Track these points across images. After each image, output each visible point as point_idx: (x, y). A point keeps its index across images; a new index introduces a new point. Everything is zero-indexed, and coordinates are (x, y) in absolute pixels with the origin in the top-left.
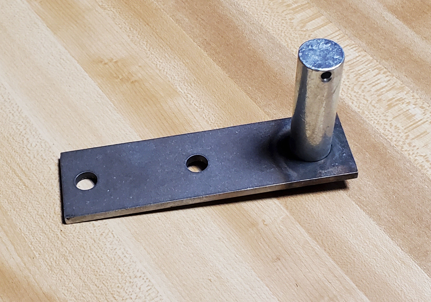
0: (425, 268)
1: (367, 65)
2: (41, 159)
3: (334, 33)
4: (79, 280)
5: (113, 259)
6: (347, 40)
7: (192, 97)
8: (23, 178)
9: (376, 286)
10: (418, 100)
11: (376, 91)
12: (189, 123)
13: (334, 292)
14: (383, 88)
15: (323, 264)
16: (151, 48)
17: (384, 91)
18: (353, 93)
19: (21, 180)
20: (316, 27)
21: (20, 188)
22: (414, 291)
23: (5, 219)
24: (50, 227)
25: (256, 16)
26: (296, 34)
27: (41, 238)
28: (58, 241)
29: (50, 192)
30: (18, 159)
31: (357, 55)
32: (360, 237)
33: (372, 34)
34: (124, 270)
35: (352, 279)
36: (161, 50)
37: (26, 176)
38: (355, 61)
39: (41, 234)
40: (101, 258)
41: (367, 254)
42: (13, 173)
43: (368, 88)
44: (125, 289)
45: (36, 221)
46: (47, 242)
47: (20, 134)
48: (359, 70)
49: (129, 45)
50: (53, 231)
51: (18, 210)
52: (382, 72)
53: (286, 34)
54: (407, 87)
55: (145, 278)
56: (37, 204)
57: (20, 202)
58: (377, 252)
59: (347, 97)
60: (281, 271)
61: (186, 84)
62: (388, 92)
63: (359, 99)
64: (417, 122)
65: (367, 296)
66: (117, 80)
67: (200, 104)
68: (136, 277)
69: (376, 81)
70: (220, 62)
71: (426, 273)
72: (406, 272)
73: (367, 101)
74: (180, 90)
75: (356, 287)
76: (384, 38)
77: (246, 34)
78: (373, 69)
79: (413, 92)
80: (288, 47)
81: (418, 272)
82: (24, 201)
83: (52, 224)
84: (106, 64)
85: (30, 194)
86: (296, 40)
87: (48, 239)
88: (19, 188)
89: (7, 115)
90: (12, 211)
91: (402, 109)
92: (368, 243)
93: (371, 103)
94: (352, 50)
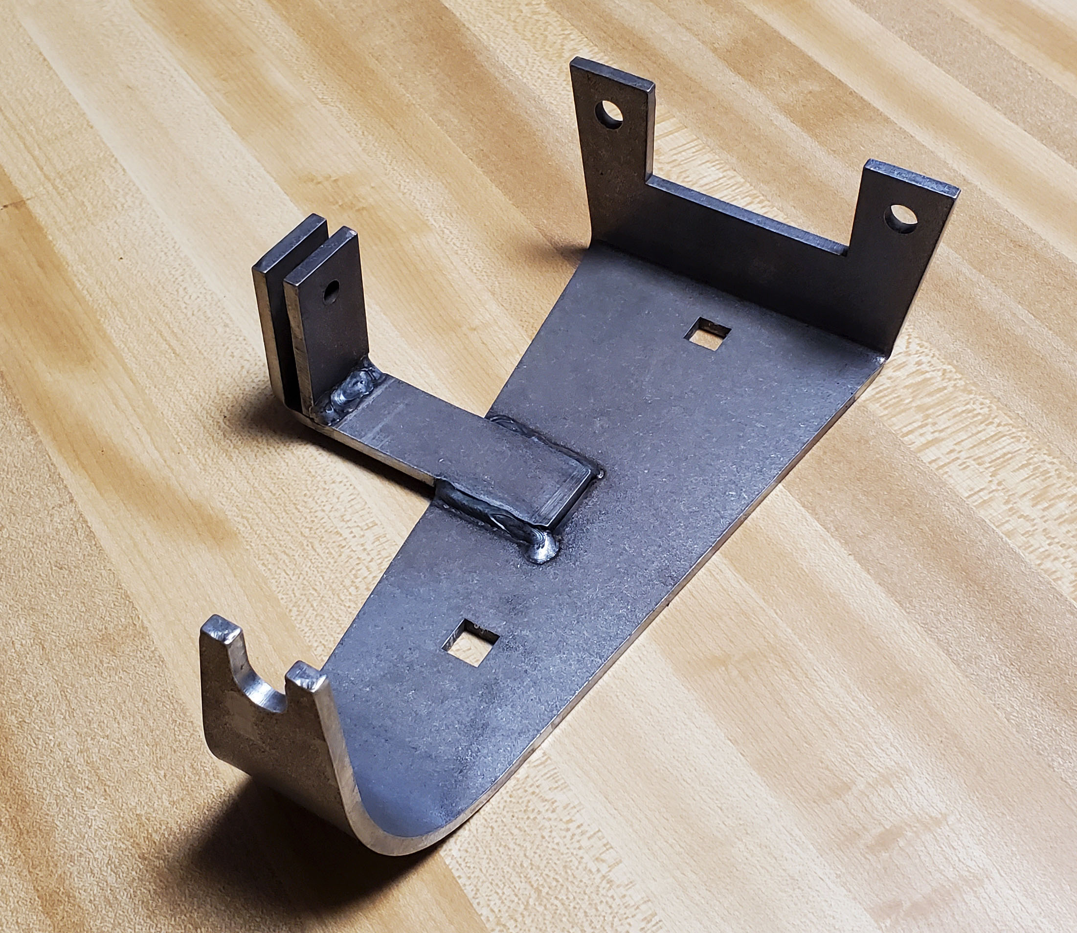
1: (734, 190)
2: (202, 317)
3: (688, 143)
4: (246, 484)
5: (302, 458)
6: (708, 154)
7: (451, 232)
8: (173, 342)
12: (441, 270)
16: (394, 162)
19: (170, 345)
21: (167, 356)
23: (140, 398)
24: (209, 411)
25: (567, 116)
27: (194, 427)
28: (219, 431)
29: (213, 363)
30: (168, 316)
31: (721, 175)
33: (748, 146)
34: (316, 472)
36: (409, 164)
37: (177, 341)
38: (716, 183)
39: (194, 421)
40: (284, 456)
42: (159, 335)
44: (316, 498)
45: (188, 403)
47: (174, 282)
49: (359, 156)
50: (212, 417)
51: (161, 387)
52: (758, 200)
55: (348, 484)
56: (191, 379)
57: (165, 377)
61: (443, 214)
66: (334, 207)
67: (462, 244)
68: (334, 482)
70: (501, 183)
74: (433, 222)
76: (766, 151)
77: (548, 143)
78: (743, 196)
82: (172, 375)
83: (212, 408)
84: (319, 183)
85: (183, 365)
87: (204, 427)
89: (157, 255)
90: (153, 388)
94: (713, 168)
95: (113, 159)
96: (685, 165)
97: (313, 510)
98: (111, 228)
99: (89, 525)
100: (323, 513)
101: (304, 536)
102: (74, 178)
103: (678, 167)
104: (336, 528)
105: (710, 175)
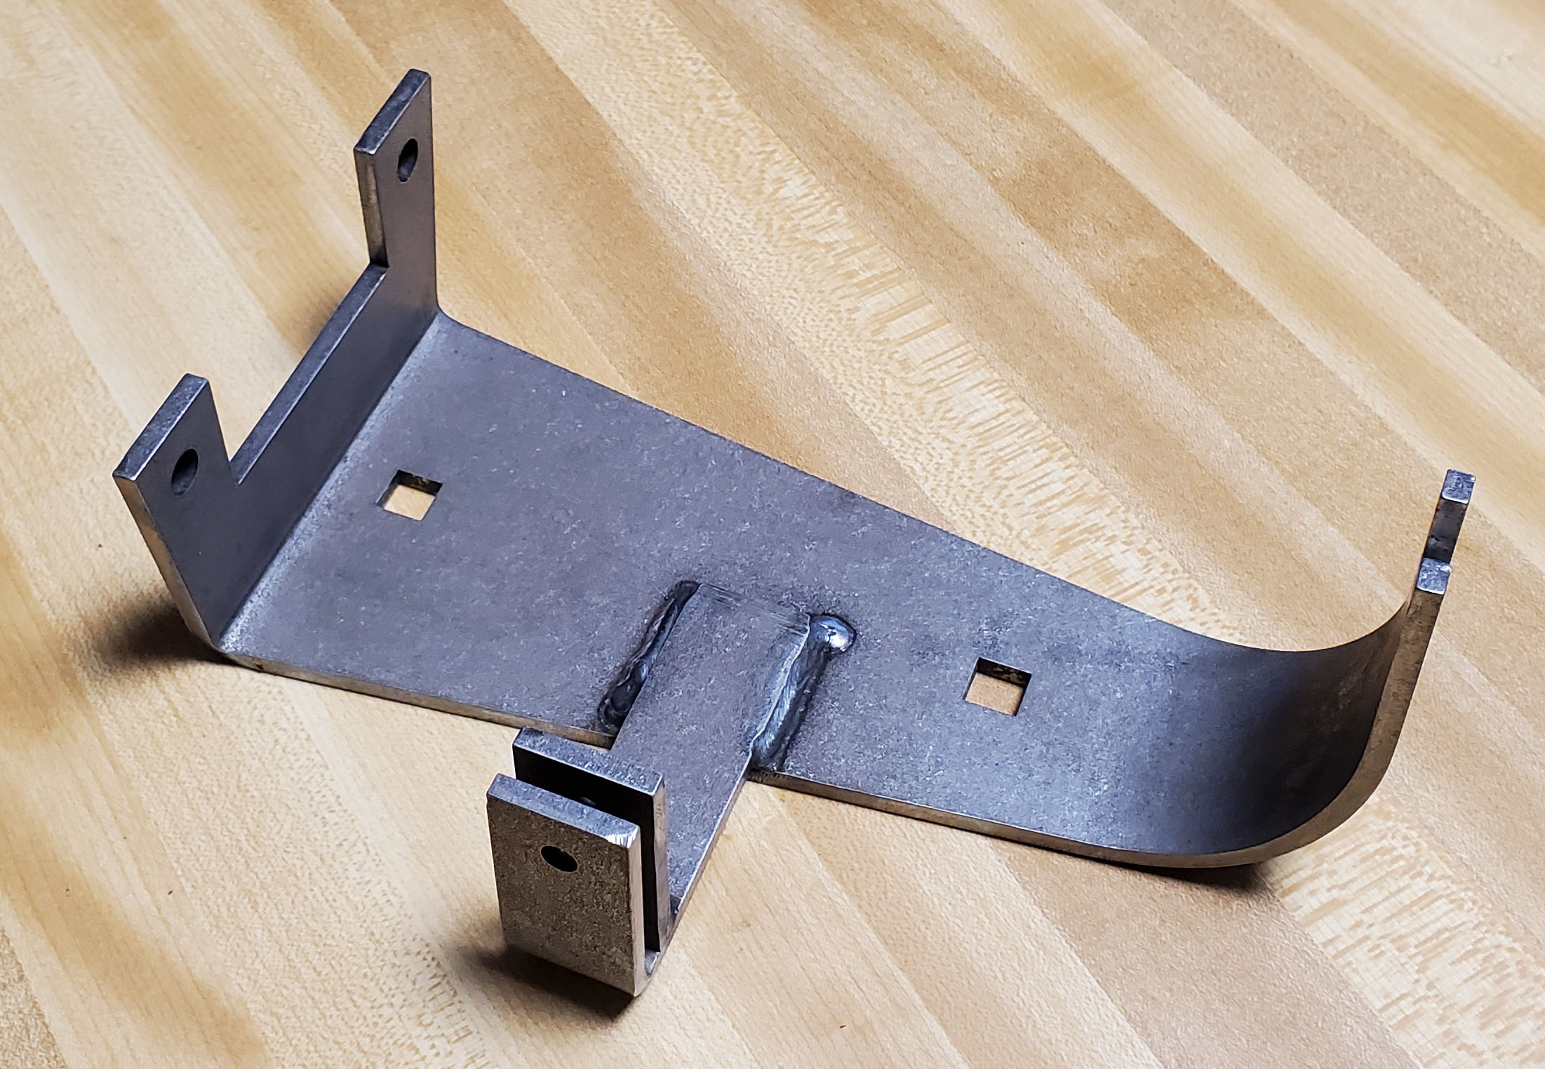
1: (1022, 436)
3: (952, 349)
4: (277, 954)
5: (361, 907)
6: (983, 370)
9: (969, 1002)
10: (1137, 532)
11: (1035, 505)
13: (868, 1013)
14: (1054, 497)
15: (851, 941)
17: (1055, 505)
18: (979, 510)
19: (169, 701)
20: (909, 332)
21: (166, 721)
22: (1059, 1019)
24: (225, 820)
25: (767, 299)
26: (859, 350)
28: (239, 857)
29: (233, 733)
31: (1002, 408)
32: (948, 877)
33: (1045, 356)
34: (382, 934)
35: (913, 981)
38: (994, 423)
39: (203, 837)
40: (334, 904)
41: (958, 921)
43: (1018, 496)
45: (195, 806)
46: (214, 858)
48: (1001, 450)
50: (230, 831)
52: (1059, 454)
53: (834, 348)
54: (1113, 498)
56: (199, 763)
57: (162, 758)
58: (982, 917)
59: (963, 518)
60: (749, 955)
62: (1065, 510)
65: (944, 1026)
69: (1039, 479)
72: (1046, 970)
73: (1011, 529)
75: (921, 1002)
76: (1073, 365)
77: (739, 346)
78: (1036, 447)
79: (1128, 510)
80: (835, 383)
81: (1075, 972)
82: (171, 755)
83: (230, 815)
85: (188, 737)
86: (857, 366)
87: (218, 850)
88: (163, 723)
90: (143, 776)
91: (1094, 554)
92: (964, 894)
93: (1018, 536)
94: (990, 396)
95: (89, 370)
96: (945, 389)
97: (376, 1004)
99: (47, 1021)
102: (31, 402)
103: (936, 393)
104: (410, 1038)
105: (985, 407)
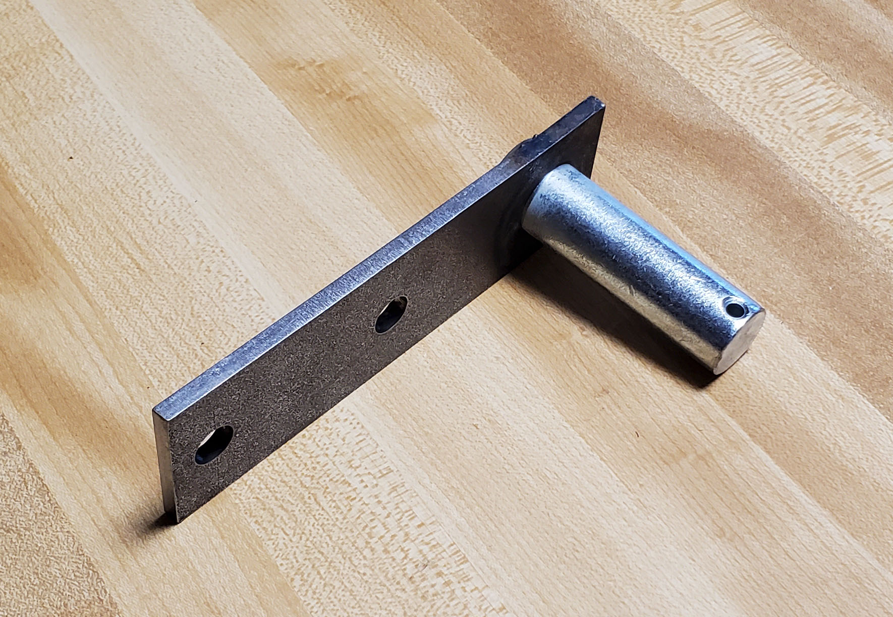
0: (882, 406)
2: (171, 226)
7: (460, 123)
8: (137, 256)
12: (451, 167)
16: (388, 43)
23: (98, 323)
27: (165, 356)
30: (130, 225)
36: (406, 45)
37: (141, 254)
42: (119, 247)
44: (317, 440)
47: (135, 184)
49: (347, 38)
51: (124, 308)
55: (355, 422)
61: (449, 102)
63: (774, 126)
64: (882, 164)
66: (320, 96)
67: (474, 136)
68: (337, 420)
70: (515, 65)
71: (884, 414)
74: (438, 112)
84: (300, 69)
89: (114, 153)
98: (57, 123)
100: (327, 459)
101: (305, 487)
